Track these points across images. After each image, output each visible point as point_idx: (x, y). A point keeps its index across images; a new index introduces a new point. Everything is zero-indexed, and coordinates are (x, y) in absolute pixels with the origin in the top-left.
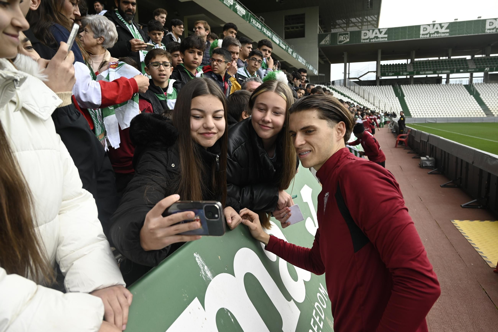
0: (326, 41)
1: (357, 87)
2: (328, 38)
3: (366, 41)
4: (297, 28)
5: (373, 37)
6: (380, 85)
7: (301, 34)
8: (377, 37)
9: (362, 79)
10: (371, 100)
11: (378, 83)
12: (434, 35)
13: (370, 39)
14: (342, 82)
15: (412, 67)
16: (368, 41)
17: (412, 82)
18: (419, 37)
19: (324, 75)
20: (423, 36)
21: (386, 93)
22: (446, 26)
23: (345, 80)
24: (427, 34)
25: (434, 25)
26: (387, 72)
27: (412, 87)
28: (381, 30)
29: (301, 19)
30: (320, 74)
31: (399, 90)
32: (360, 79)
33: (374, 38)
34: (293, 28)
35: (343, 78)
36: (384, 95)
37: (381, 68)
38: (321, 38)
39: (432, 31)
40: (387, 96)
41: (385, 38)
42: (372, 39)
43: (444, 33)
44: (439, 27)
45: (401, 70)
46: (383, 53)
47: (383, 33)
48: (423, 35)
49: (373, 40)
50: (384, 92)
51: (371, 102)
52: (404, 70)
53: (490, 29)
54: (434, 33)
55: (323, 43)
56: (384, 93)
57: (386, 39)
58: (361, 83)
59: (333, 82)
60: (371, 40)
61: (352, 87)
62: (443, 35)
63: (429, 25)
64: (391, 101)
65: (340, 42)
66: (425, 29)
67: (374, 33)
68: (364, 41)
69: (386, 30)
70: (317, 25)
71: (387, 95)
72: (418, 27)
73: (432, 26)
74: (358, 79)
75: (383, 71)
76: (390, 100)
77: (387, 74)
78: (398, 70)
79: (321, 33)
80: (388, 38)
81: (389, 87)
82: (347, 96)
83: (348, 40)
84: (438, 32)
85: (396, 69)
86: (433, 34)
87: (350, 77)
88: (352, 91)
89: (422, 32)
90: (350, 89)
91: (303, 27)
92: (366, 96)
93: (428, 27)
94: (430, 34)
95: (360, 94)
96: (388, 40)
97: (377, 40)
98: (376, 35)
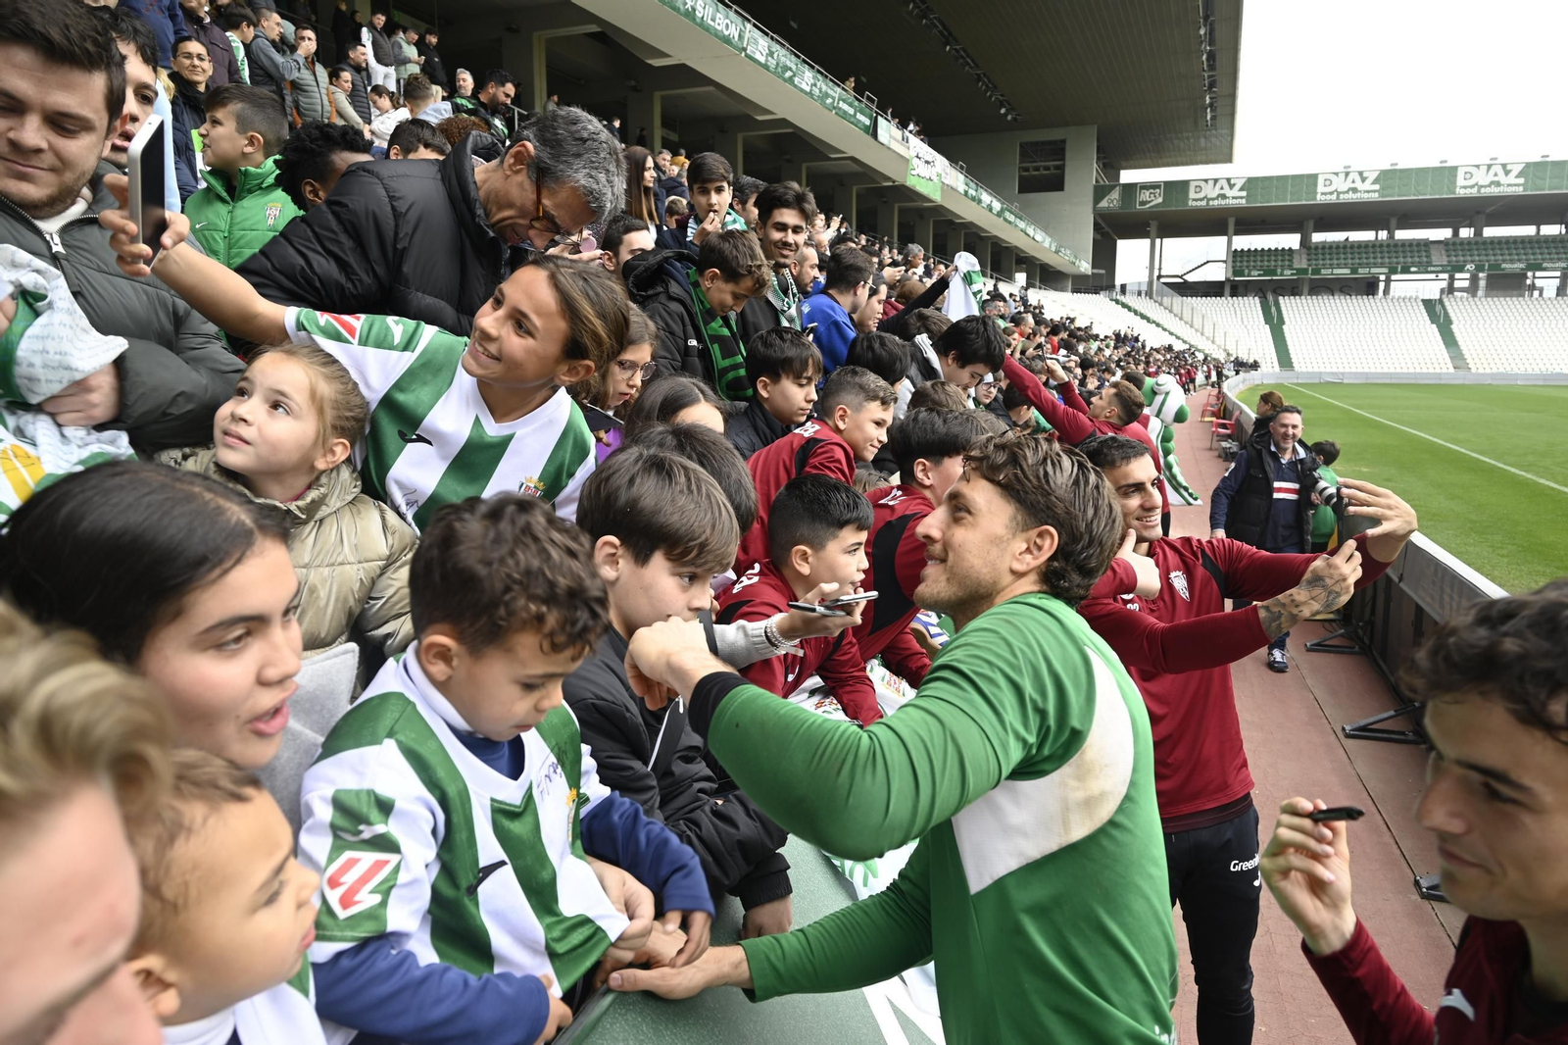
0: (1112, 201)
1: (1178, 301)
2: (1115, 195)
3: (1199, 203)
4: (1047, 168)
5: (1215, 196)
6: (1232, 296)
7: (1056, 184)
8: (1224, 197)
9: (1190, 278)
10: (1208, 332)
11: (1227, 290)
12: (1346, 196)
13: (1209, 200)
14: (1144, 288)
15: (1304, 256)
16: (1204, 203)
17: (1306, 290)
18: (1315, 199)
19: (1103, 272)
20: (1323, 198)
21: (1244, 316)
22: (1374, 175)
23: (1150, 283)
24: (1331, 193)
25: (1347, 174)
26: (1247, 267)
27: (1304, 301)
28: (1232, 182)
29: (1058, 150)
30: (1095, 271)
31: (1273, 309)
32: (1186, 277)
33: (1217, 198)
34: (1037, 169)
35: (1146, 279)
36: (1239, 319)
37: (1234, 257)
38: (1100, 192)
39: (1344, 187)
40: (1246, 323)
41: (1241, 198)
42: (1213, 199)
43: (1368, 192)
44: (1358, 179)
45: (1280, 263)
46: (1238, 223)
47: (1238, 187)
48: (1322, 194)
49: (1216, 203)
50: (1238, 312)
51: (1207, 334)
52: (1287, 263)
53: (1465, 187)
54: (1347, 192)
55: (1104, 204)
56: (1239, 316)
57: (1244, 201)
58: (1185, 289)
59: (1123, 288)
60: (1211, 203)
61: (1166, 301)
62: (1366, 196)
63: (1337, 174)
64: (1252, 334)
65: (1143, 203)
66: (1328, 183)
67: (1218, 186)
68: (1194, 204)
69: (1244, 180)
70: (1092, 164)
71: (1245, 320)
72: (1314, 177)
73: (1342, 176)
74: (1181, 277)
75: (1238, 264)
76: (1251, 331)
77: (1246, 271)
78: (1273, 263)
79: (1102, 183)
80: (1247, 198)
81: (1252, 301)
82: (1154, 322)
83: (1160, 200)
84: (1355, 190)
85: (1268, 261)
86: (1344, 193)
87: (1163, 273)
88: (1165, 308)
89: (1320, 188)
90: (1161, 304)
91: (1062, 168)
92: (1197, 323)
93: (1333, 178)
94: (1339, 193)
95: (1185, 316)
96: (1247, 202)
97: (1223, 202)
98: (1222, 192)
